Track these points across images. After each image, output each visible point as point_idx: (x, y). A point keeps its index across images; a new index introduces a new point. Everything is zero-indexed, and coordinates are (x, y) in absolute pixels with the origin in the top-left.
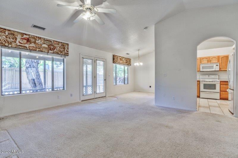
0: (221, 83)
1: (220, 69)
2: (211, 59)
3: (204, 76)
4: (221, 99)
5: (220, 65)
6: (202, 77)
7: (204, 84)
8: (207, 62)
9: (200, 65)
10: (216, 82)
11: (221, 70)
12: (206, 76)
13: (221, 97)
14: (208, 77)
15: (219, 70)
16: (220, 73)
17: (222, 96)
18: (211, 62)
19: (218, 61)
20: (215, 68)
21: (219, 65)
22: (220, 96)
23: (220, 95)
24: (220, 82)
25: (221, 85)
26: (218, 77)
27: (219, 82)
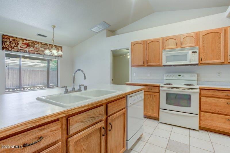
0: (203, 92)
1: (200, 59)
2: (182, 40)
3: (171, 74)
4: (201, 128)
5: (201, 50)
6: (168, 78)
7: (167, 94)
8: (175, 46)
9: (162, 53)
10: (191, 90)
11: (203, 62)
12: (174, 74)
13: (202, 126)
14: (177, 77)
15: (198, 63)
16: (200, 69)
17: (204, 124)
18: (183, 46)
19: (197, 44)
20: (190, 58)
21: (197, 51)
22: (200, 123)
23: (200, 120)
24: (201, 89)
25: (201, 96)
26: (196, 78)
27: (198, 91)
